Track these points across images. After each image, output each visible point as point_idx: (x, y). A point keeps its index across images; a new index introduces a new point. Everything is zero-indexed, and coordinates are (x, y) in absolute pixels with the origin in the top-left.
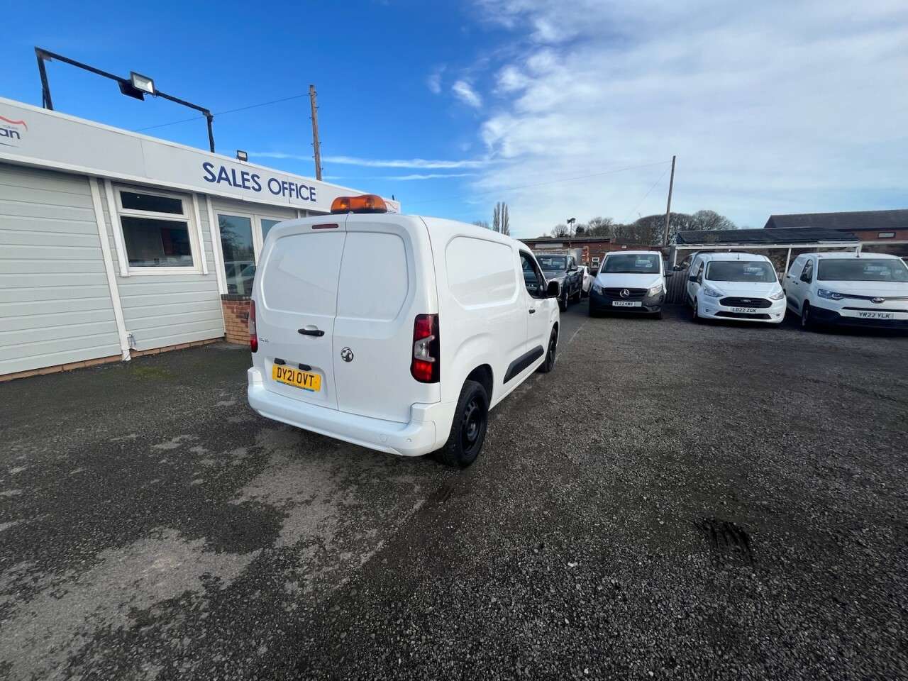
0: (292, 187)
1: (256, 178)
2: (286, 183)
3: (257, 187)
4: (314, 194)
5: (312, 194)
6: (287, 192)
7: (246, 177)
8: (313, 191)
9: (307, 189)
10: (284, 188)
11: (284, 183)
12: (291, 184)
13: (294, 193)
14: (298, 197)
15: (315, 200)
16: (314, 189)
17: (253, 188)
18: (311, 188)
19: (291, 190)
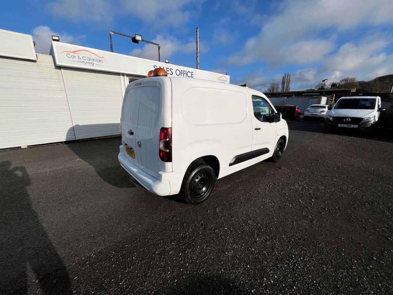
0: (185, 72)
1: (171, 70)
2: (182, 71)
3: (171, 73)
4: (193, 75)
5: (192, 74)
6: (182, 74)
7: (168, 69)
8: (192, 73)
9: (190, 72)
10: (181, 73)
11: (181, 71)
12: (184, 71)
13: (185, 75)
14: (186, 76)
15: (193, 77)
16: (193, 72)
17: (170, 74)
18: (192, 72)
19: (184, 73)
